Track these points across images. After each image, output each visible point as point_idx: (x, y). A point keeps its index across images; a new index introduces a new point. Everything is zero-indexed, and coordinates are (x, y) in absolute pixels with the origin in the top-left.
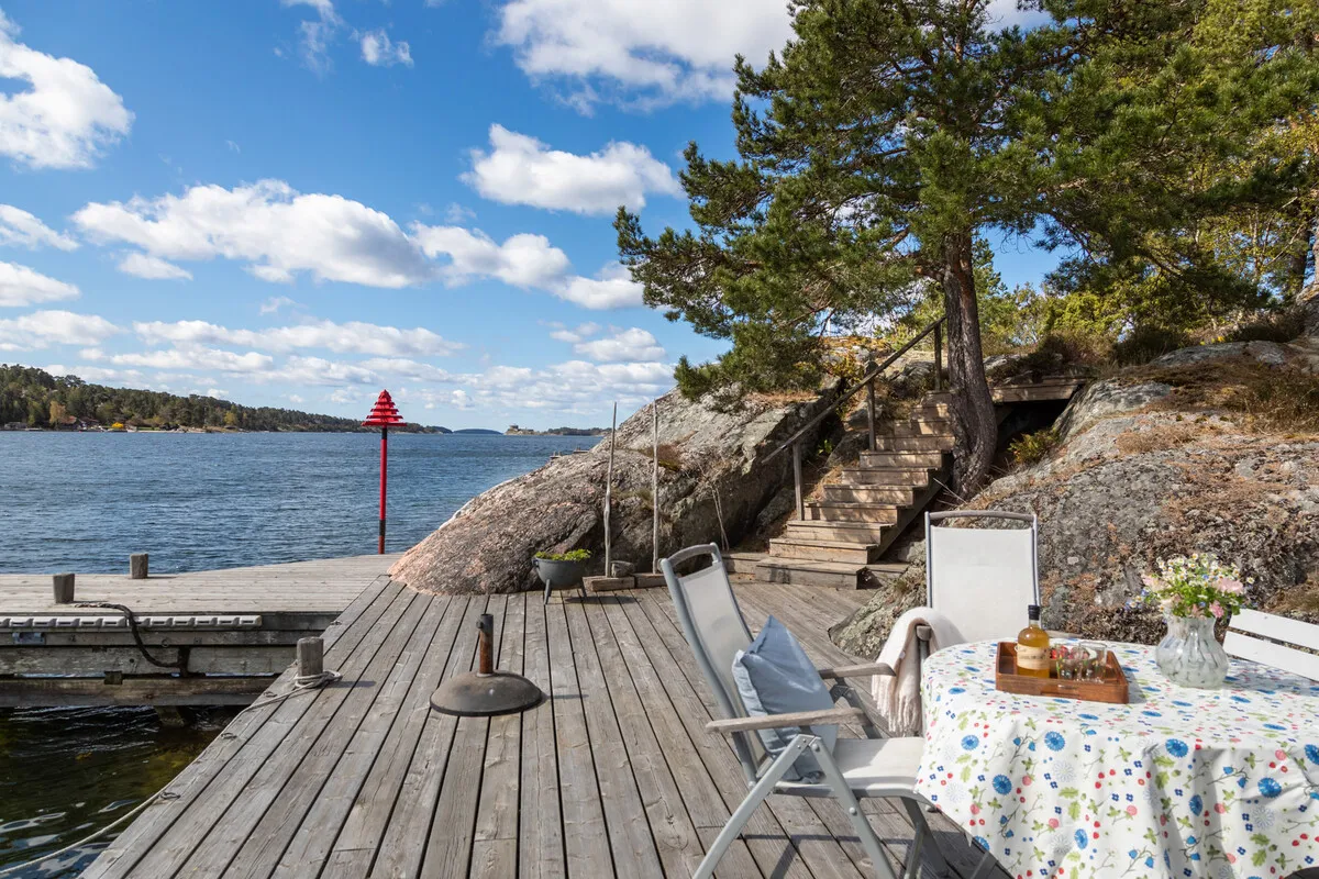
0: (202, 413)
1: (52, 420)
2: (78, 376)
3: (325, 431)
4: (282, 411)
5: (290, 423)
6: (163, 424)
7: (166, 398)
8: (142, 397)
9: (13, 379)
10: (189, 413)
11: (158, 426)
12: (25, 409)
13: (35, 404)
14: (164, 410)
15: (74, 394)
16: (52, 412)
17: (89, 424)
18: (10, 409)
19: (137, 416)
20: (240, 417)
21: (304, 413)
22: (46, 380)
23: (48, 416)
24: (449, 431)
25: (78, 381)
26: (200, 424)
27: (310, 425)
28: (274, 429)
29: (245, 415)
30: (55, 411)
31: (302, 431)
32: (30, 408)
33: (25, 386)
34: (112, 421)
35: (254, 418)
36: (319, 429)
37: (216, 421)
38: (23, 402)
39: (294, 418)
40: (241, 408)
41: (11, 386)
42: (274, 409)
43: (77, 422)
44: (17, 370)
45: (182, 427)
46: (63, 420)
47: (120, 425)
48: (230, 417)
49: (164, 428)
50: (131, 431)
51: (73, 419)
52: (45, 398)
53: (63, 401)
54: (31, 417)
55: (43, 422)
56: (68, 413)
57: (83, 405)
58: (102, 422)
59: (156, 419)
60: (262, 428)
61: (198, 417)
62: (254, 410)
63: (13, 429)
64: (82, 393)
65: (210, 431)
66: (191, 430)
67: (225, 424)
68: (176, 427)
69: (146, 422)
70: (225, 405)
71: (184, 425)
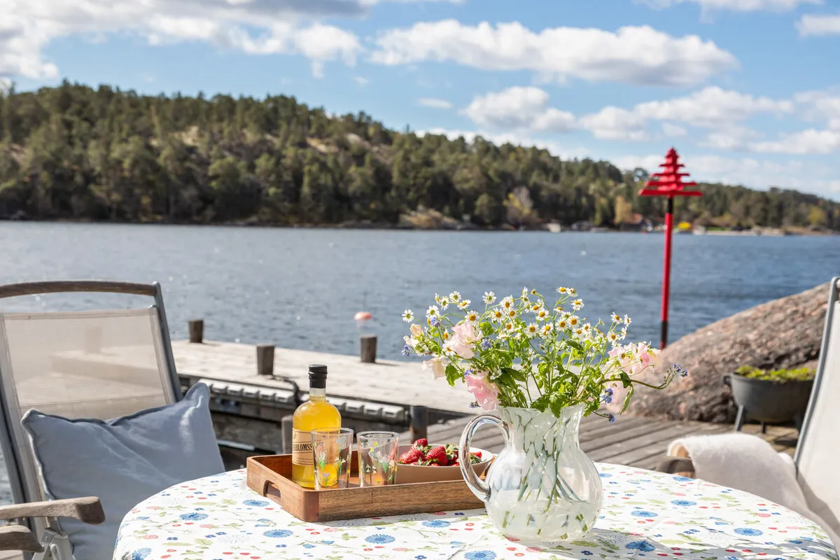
0: (780, 208)
1: (618, 219)
6: (734, 224)
7: (741, 192)
8: (714, 191)
9: (583, 173)
10: (765, 210)
11: (728, 226)
12: (593, 208)
13: (602, 200)
14: (736, 207)
15: (640, 188)
16: (618, 210)
17: (655, 224)
18: (577, 207)
19: (706, 214)
20: (830, 215)
22: (614, 174)
23: (613, 215)
25: (646, 174)
26: (777, 223)
29: (835, 212)
30: (622, 209)
32: (597, 207)
33: (594, 180)
34: (679, 220)
37: (800, 220)
38: (591, 199)
40: (832, 202)
41: (580, 181)
43: (643, 222)
44: (587, 162)
45: (756, 228)
46: (628, 219)
47: (687, 225)
48: (816, 214)
49: (735, 229)
50: (699, 232)
51: (639, 218)
52: (611, 194)
53: (629, 196)
54: (598, 216)
55: (609, 223)
56: (634, 211)
57: (649, 200)
59: (727, 218)
61: (776, 215)
63: (580, 229)
65: (788, 233)
66: (767, 231)
67: (809, 223)
68: (749, 228)
69: (716, 221)
70: (812, 200)
71: (759, 224)
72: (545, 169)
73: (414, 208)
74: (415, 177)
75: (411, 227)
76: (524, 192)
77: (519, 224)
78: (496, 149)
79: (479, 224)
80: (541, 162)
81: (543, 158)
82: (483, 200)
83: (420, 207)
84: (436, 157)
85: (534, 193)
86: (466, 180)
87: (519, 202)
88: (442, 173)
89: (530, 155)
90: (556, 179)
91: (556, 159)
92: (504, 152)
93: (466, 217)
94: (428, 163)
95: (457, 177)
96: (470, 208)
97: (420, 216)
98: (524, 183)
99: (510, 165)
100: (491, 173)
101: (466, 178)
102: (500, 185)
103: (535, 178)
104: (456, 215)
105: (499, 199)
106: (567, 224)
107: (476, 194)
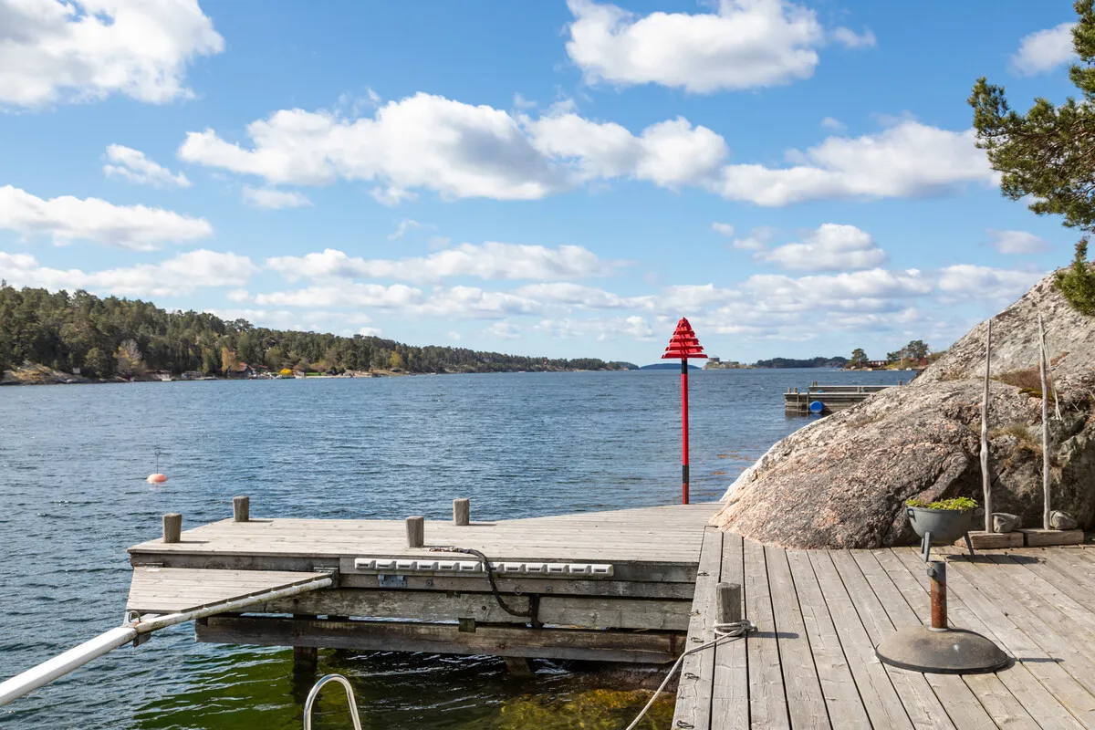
0: (367, 353)
1: (224, 368)
2: (246, 320)
3: (496, 370)
4: (448, 349)
5: (457, 363)
6: (329, 369)
7: (331, 340)
8: (308, 339)
9: (188, 326)
10: (354, 355)
11: (324, 371)
12: (200, 358)
13: (208, 351)
14: (330, 353)
15: (243, 339)
16: (224, 359)
17: (259, 371)
18: (186, 357)
19: (304, 360)
20: (405, 358)
21: (472, 352)
22: (217, 325)
23: (220, 365)
24: (635, 368)
25: (247, 325)
26: (366, 367)
27: (479, 364)
28: (441, 371)
29: (410, 356)
30: (227, 358)
31: (471, 371)
32: (204, 356)
33: (199, 332)
34: (280, 367)
35: (419, 359)
36: (489, 369)
37: (382, 364)
38: (197, 349)
39: (461, 357)
40: (406, 347)
41: (186, 333)
42: (440, 348)
43: (248, 370)
44: (191, 314)
45: (348, 371)
46: (234, 367)
47: (288, 371)
48: (395, 358)
49: (330, 373)
50: (299, 377)
51: (244, 366)
52: (217, 344)
53: (233, 345)
54: (205, 365)
55: (216, 371)
56: (238, 359)
57: (252, 351)
58: (271, 369)
59: (322, 364)
60: (429, 370)
61: (363, 359)
62: (419, 349)
63: (190, 378)
64: (251, 337)
65: (376, 375)
66: (357, 374)
67: (390, 366)
68: (342, 372)
69: (313, 366)
70: (390, 346)
71: (350, 368)
72: (151, 323)
73: (20, 363)
74: (19, 333)
75: (18, 383)
76: (133, 344)
77: (128, 376)
78: (101, 303)
79: (90, 376)
80: (145, 315)
81: (148, 312)
82: (93, 353)
83: (26, 362)
84: (39, 312)
85: (142, 346)
86: (74, 335)
87: (129, 354)
88: (47, 328)
89: (135, 309)
90: (163, 331)
91: (161, 312)
92: (108, 306)
93: (77, 371)
94: (32, 318)
95: (65, 331)
96: (79, 360)
97: (27, 371)
98: (132, 336)
99: (115, 319)
100: (99, 327)
101: (72, 332)
102: (110, 338)
103: (141, 331)
104: (66, 369)
105: (109, 353)
106: (176, 373)
107: (86, 347)
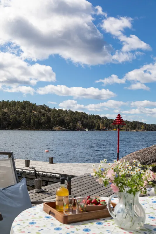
0: (135, 125)
1: (100, 128)
2: (106, 117)
6: (125, 129)
7: (127, 122)
9: (93, 118)
10: (132, 126)
11: (124, 129)
12: (95, 126)
13: (97, 124)
14: (126, 125)
15: (105, 121)
16: (100, 126)
17: (108, 129)
18: (92, 125)
20: (145, 127)
22: (99, 118)
25: (106, 118)
26: (135, 129)
29: (147, 126)
33: (95, 120)
34: (114, 128)
35: (149, 127)
37: (139, 128)
38: (94, 123)
40: (146, 124)
41: (92, 120)
43: (106, 129)
44: (94, 115)
45: (130, 130)
46: (103, 128)
47: (115, 129)
48: (143, 127)
51: (105, 128)
52: (99, 122)
53: (103, 123)
54: (96, 127)
55: (99, 129)
56: (104, 126)
57: (107, 124)
58: (111, 129)
59: (124, 128)
60: (152, 130)
61: (134, 127)
62: (149, 125)
63: (92, 130)
64: (107, 121)
65: (137, 131)
66: (132, 131)
67: (141, 129)
68: (129, 130)
69: (121, 128)
70: (142, 124)
71: (131, 129)
72: (85, 117)
73: (56, 126)
74: (56, 119)
75: (56, 130)
76: (80, 122)
77: (79, 129)
78: (74, 113)
79: (70, 129)
80: (83, 115)
82: (71, 124)
83: (57, 126)
84: (61, 115)
85: (82, 122)
86: (67, 120)
87: (79, 124)
88: (62, 118)
89: (81, 114)
90: (87, 119)
91: (87, 115)
93: (67, 128)
94: (59, 116)
95: (65, 119)
96: (68, 126)
97: (57, 128)
98: (80, 120)
99: (77, 116)
100: (73, 118)
101: (67, 119)
102: (75, 120)
103: (82, 119)
104: (65, 128)
105: (75, 124)
106: (90, 129)
107: (70, 122)
